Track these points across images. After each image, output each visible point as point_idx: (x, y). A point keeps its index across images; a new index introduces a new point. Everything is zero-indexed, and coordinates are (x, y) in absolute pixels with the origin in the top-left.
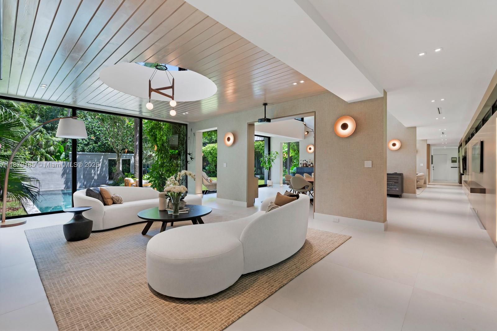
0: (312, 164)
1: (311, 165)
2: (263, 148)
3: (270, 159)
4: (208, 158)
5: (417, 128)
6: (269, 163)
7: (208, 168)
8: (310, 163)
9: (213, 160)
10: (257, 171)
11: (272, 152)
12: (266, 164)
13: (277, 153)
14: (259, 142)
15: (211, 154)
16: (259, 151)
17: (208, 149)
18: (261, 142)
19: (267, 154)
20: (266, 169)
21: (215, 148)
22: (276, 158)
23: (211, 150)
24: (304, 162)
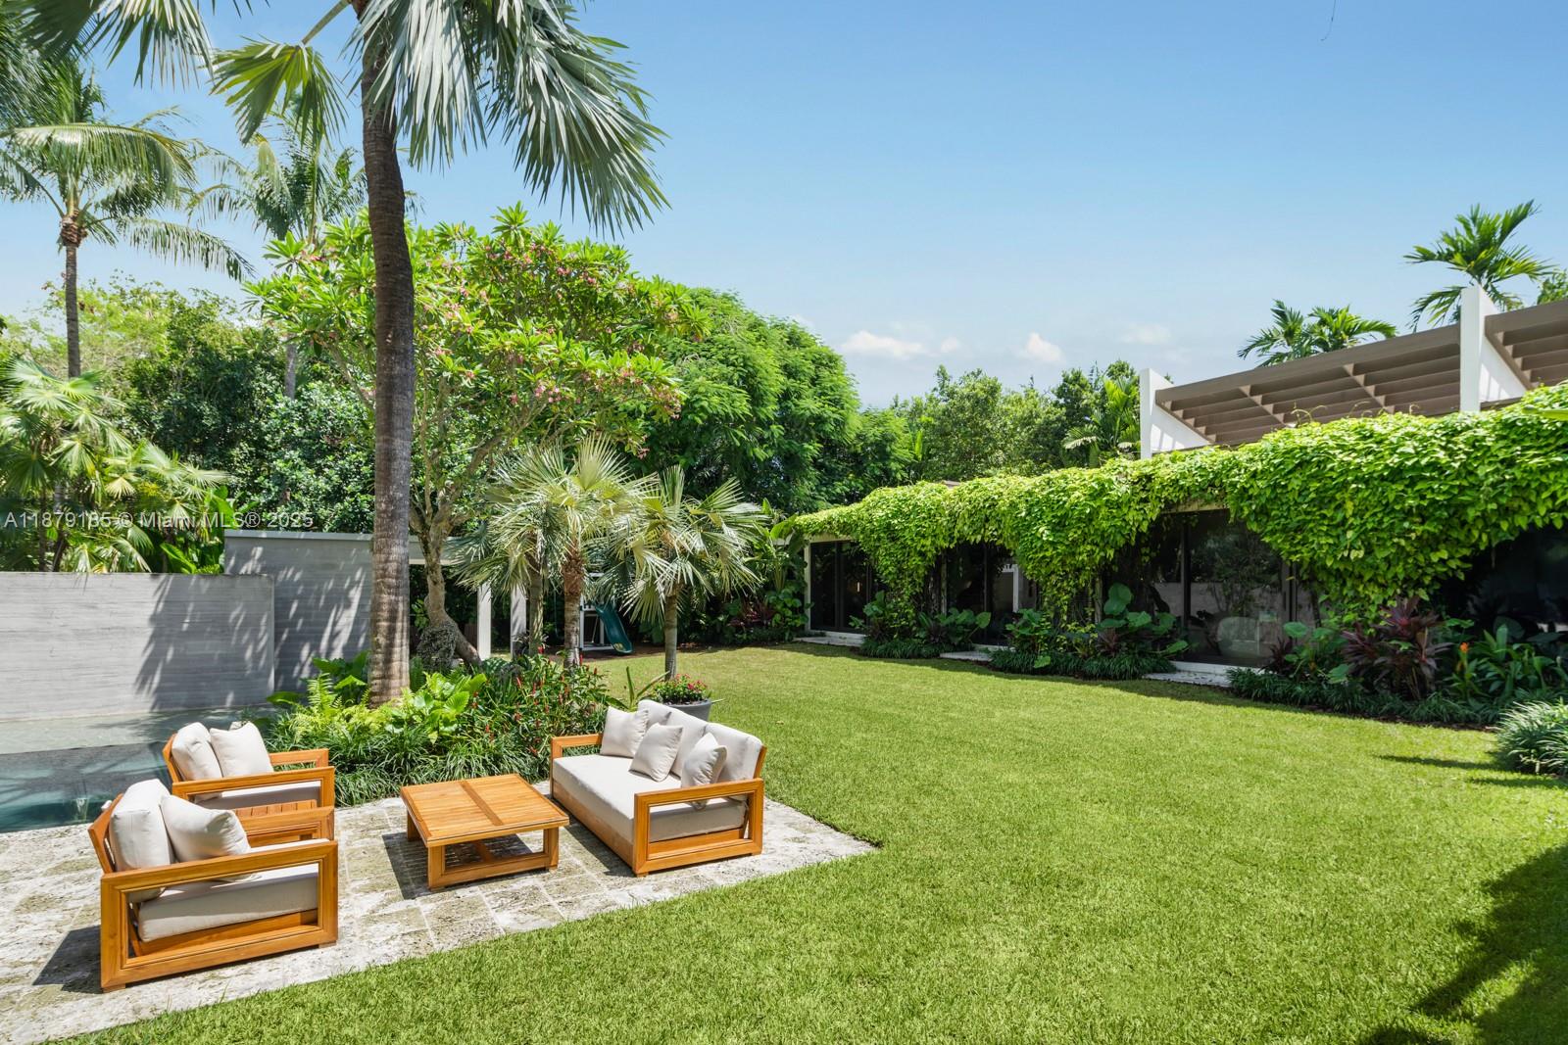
4: (877, 560)
7: (875, 608)
9: (901, 571)
15: (894, 539)
17: (879, 514)
21: (916, 506)
23: (894, 516)
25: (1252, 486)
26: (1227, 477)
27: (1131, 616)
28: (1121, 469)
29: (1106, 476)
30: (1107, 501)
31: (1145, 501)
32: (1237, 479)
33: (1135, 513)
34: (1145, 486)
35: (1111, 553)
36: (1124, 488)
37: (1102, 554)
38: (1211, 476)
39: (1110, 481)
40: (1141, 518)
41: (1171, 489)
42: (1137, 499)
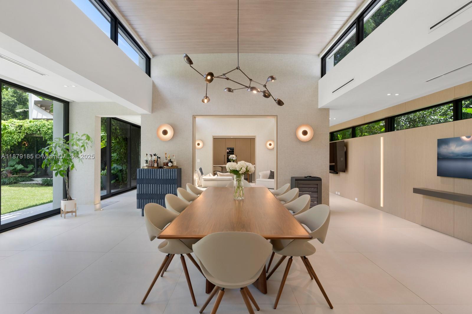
0: (172, 162)
1: (170, 164)
2: (50, 131)
3: (68, 150)
5: (330, 111)
6: (67, 160)
8: (166, 161)
10: (35, 170)
11: (75, 136)
12: (60, 164)
13: (88, 138)
14: (40, 120)
16: (42, 137)
18: (46, 122)
19: (59, 139)
20: (56, 174)
22: (85, 149)
24: (154, 158)
25: (48, 132)
26: (42, 129)
27: (16, 166)
28: (13, 122)
29: (6, 124)
30: (7, 132)
31: (20, 132)
32: (44, 129)
33: (16, 136)
34: (20, 128)
35: (9, 147)
36: (12, 128)
37: (6, 147)
38: (39, 127)
39: (8, 126)
40: (18, 137)
41: (28, 130)
42: (17, 132)
